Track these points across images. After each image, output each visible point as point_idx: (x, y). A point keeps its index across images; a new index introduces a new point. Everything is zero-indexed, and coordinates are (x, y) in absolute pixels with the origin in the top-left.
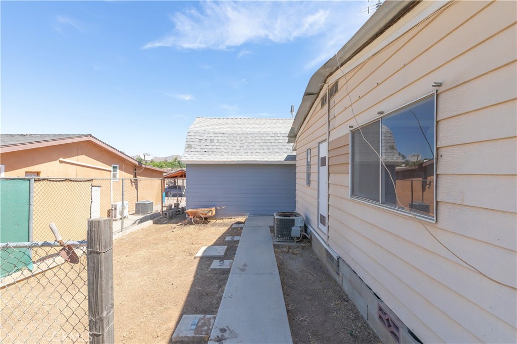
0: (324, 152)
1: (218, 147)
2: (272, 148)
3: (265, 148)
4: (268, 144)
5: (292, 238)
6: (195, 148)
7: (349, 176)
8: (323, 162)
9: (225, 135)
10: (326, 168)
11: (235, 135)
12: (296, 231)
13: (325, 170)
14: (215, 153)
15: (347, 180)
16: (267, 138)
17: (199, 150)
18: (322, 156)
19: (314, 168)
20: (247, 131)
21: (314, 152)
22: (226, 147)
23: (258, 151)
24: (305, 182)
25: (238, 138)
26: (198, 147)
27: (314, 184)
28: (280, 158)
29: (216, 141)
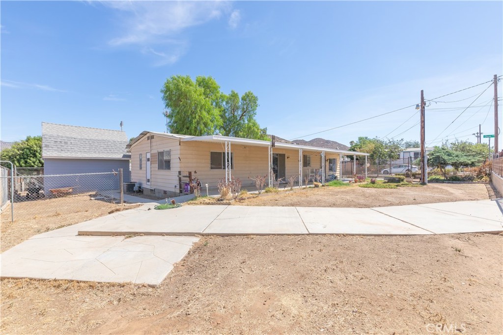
0: (149, 156)
1: (72, 147)
2: (112, 150)
3: (108, 150)
4: (110, 147)
5: (134, 192)
6: (53, 148)
7: (157, 164)
8: (148, 160)
9: (76, 140)
10: (150, 162)
11: (85, 140)
12: (136, 188)
13: (149, 163)
14: (70, 152)
15: (157, 165)
16: (109, 144)
17: (56, 149)
18: (147, 157)
19: (144, 162)
20: (93, 138)
21: (144, 156)
22: (78, 148)
23: (103, 151)
24: (139, 169)
25: (87, 142)
26: (55, 147)
27: (144, 169)
28: (119, 156)
29: (69, 143)
